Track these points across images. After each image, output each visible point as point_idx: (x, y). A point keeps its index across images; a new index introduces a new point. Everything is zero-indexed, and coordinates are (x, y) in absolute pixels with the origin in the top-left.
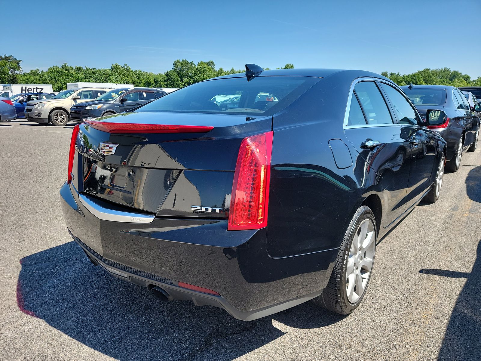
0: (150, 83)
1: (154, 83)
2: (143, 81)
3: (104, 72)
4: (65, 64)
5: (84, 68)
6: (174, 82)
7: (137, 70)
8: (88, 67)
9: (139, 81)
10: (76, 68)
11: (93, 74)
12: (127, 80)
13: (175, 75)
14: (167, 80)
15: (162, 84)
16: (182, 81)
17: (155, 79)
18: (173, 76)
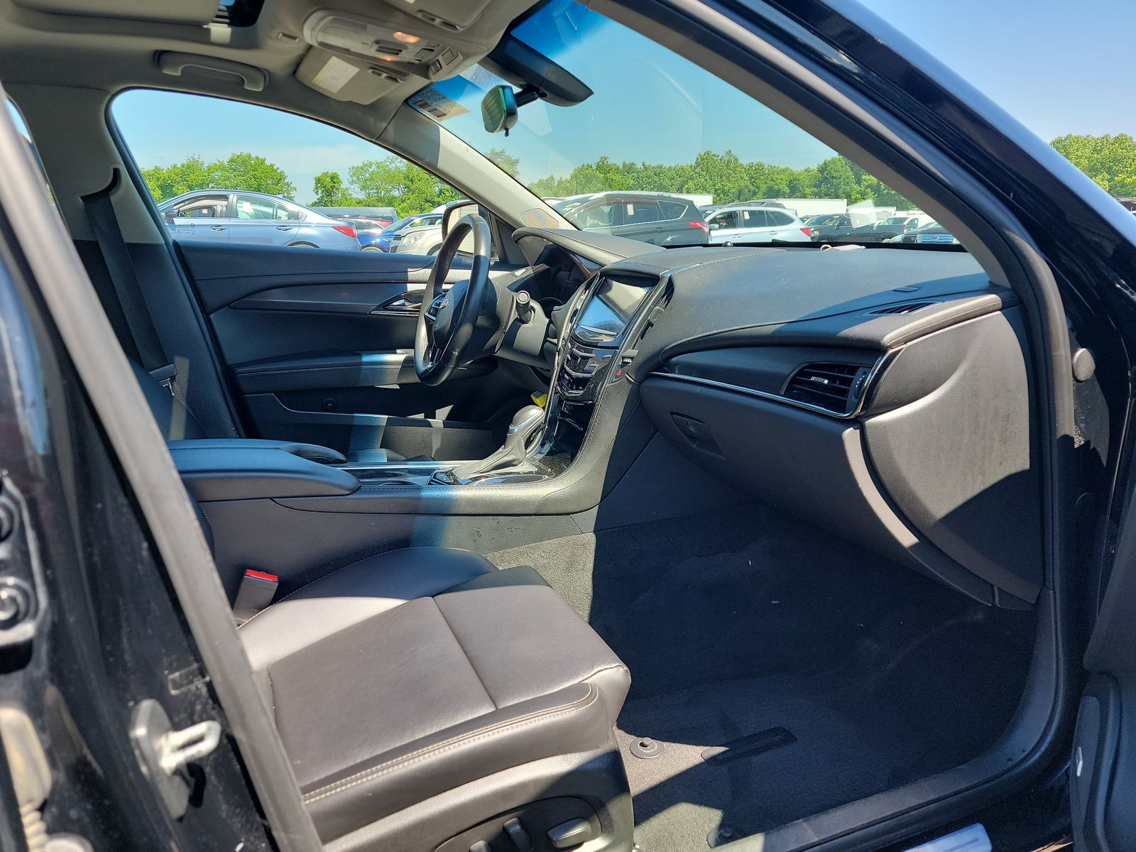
0: (779, 190)
1: (788, 191)
2: (764, 188)
3: (680, 172)
4: (604, 159)
5: (639, 166)
6: (837, 187)
7: (754, 164)
8: (646, 164)
9: (753, 188)
10: (624, 165)
11: (656, 178)
12: (725, 188)
13: (844, 169)
14: (821, 182)
15: (806, 192)
16: (859, 182)
17: (791, 181)
18: (838, 171)
